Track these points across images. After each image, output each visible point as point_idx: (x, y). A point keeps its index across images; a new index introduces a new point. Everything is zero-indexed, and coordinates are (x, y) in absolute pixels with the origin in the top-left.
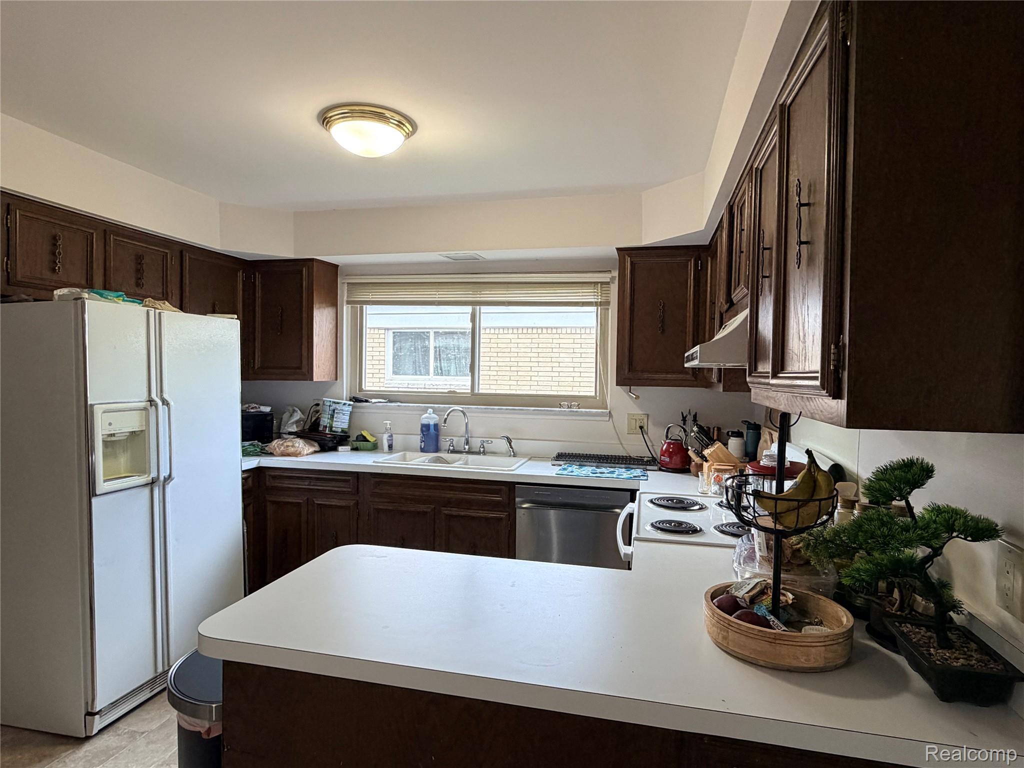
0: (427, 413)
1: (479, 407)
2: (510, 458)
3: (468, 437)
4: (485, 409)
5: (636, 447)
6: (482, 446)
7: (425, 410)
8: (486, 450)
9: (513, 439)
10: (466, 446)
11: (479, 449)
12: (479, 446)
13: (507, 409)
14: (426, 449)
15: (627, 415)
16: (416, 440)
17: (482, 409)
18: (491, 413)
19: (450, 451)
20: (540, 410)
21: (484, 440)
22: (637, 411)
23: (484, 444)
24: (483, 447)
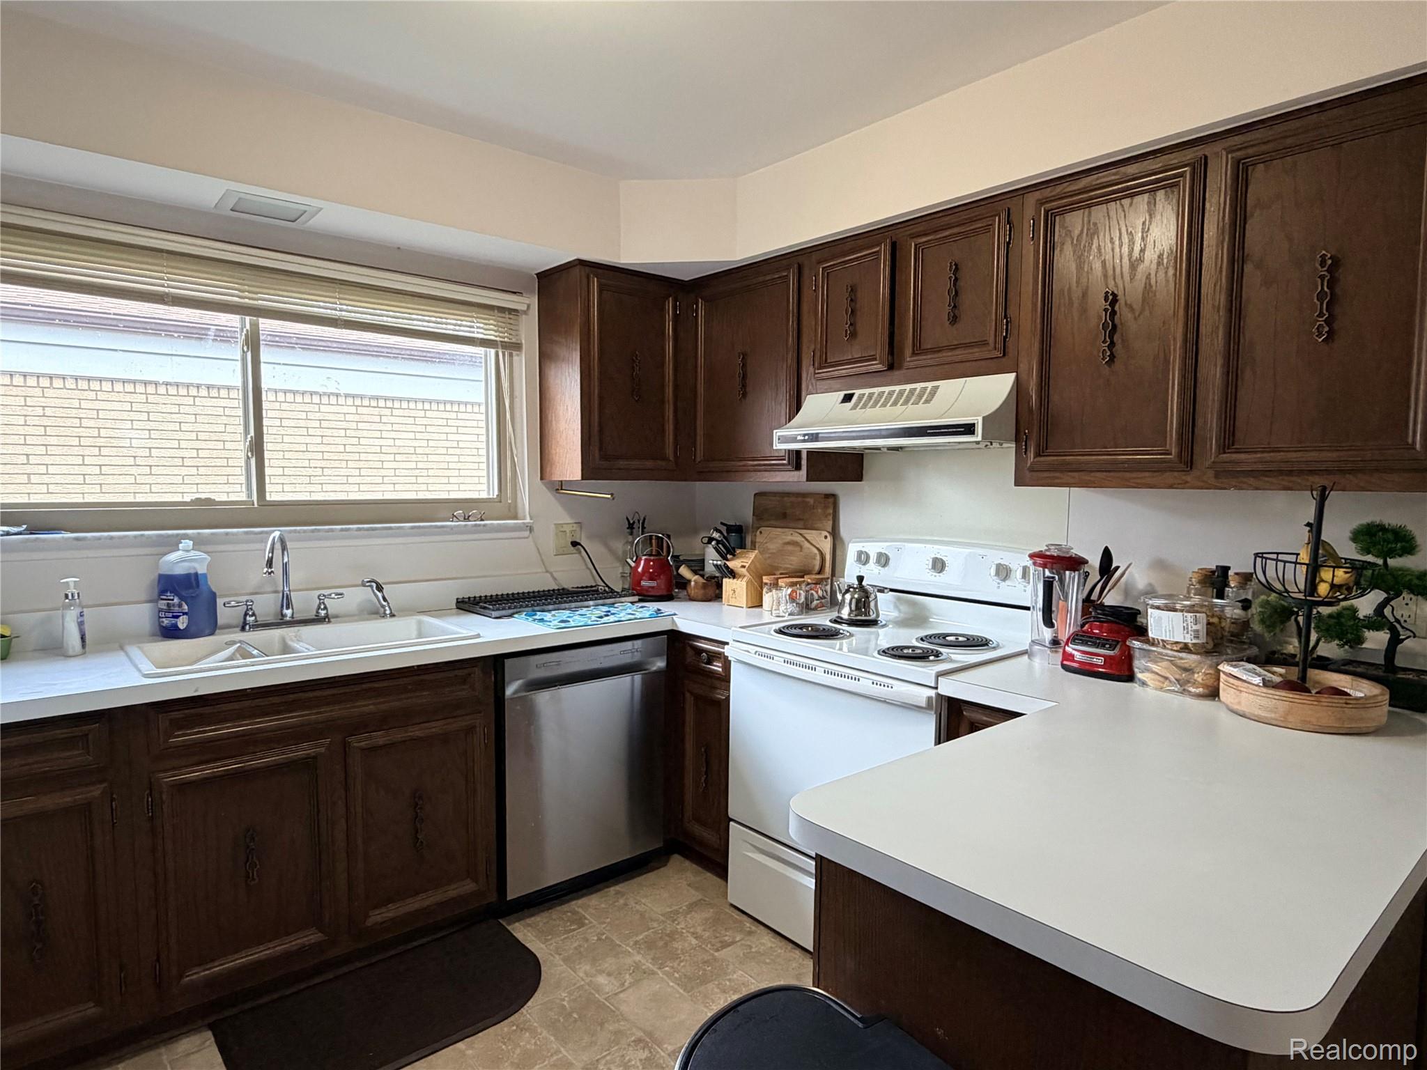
0: (179, 550)
1: (298, 528)
2: (383, 620)
3: (290, 591)
4: (313, 531)
5: (571, 573)
6: (322, 607)
7: (173, 545)
8: (329, 612)
9: (385, 584)
10: (285, 611)
11: (315, 613)
12: (316, 607)
13: (359, 529)
14: (193, 629)
15: (553, 526)
16: (141, 614)
17: (305, 531)
18: (327, 539)
19: (247, 627)
20: (423, 527)
21: (326, 592)
22: (566, 519)
23: (326, 601)
24: (325, 608)
